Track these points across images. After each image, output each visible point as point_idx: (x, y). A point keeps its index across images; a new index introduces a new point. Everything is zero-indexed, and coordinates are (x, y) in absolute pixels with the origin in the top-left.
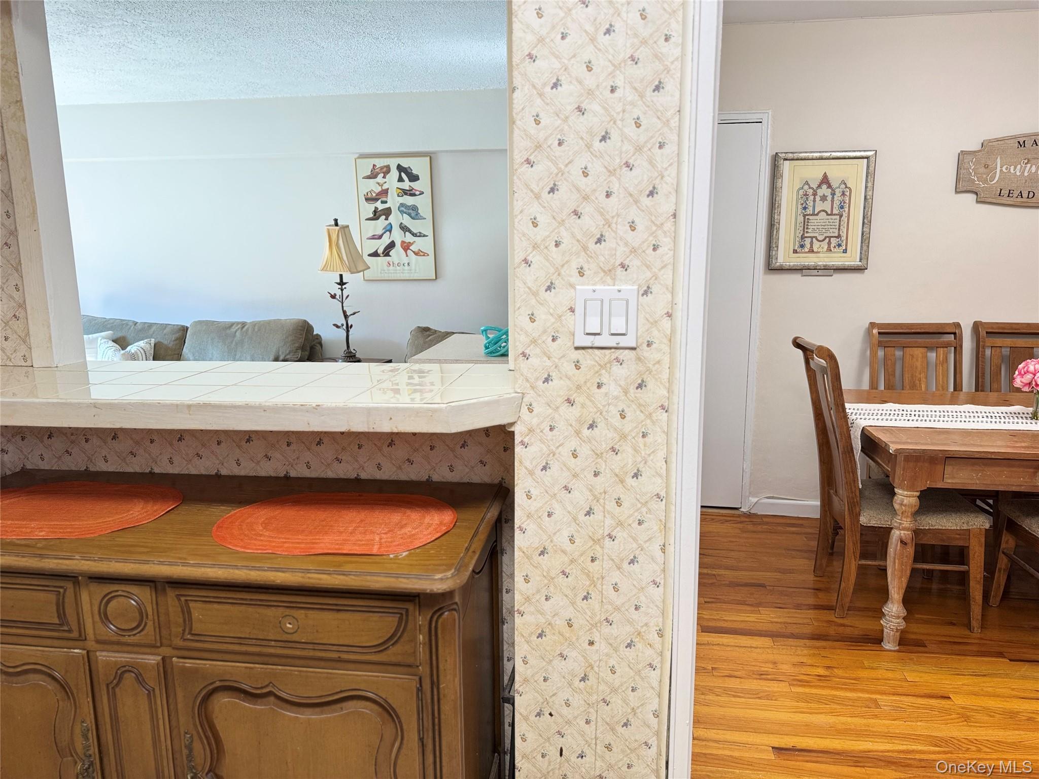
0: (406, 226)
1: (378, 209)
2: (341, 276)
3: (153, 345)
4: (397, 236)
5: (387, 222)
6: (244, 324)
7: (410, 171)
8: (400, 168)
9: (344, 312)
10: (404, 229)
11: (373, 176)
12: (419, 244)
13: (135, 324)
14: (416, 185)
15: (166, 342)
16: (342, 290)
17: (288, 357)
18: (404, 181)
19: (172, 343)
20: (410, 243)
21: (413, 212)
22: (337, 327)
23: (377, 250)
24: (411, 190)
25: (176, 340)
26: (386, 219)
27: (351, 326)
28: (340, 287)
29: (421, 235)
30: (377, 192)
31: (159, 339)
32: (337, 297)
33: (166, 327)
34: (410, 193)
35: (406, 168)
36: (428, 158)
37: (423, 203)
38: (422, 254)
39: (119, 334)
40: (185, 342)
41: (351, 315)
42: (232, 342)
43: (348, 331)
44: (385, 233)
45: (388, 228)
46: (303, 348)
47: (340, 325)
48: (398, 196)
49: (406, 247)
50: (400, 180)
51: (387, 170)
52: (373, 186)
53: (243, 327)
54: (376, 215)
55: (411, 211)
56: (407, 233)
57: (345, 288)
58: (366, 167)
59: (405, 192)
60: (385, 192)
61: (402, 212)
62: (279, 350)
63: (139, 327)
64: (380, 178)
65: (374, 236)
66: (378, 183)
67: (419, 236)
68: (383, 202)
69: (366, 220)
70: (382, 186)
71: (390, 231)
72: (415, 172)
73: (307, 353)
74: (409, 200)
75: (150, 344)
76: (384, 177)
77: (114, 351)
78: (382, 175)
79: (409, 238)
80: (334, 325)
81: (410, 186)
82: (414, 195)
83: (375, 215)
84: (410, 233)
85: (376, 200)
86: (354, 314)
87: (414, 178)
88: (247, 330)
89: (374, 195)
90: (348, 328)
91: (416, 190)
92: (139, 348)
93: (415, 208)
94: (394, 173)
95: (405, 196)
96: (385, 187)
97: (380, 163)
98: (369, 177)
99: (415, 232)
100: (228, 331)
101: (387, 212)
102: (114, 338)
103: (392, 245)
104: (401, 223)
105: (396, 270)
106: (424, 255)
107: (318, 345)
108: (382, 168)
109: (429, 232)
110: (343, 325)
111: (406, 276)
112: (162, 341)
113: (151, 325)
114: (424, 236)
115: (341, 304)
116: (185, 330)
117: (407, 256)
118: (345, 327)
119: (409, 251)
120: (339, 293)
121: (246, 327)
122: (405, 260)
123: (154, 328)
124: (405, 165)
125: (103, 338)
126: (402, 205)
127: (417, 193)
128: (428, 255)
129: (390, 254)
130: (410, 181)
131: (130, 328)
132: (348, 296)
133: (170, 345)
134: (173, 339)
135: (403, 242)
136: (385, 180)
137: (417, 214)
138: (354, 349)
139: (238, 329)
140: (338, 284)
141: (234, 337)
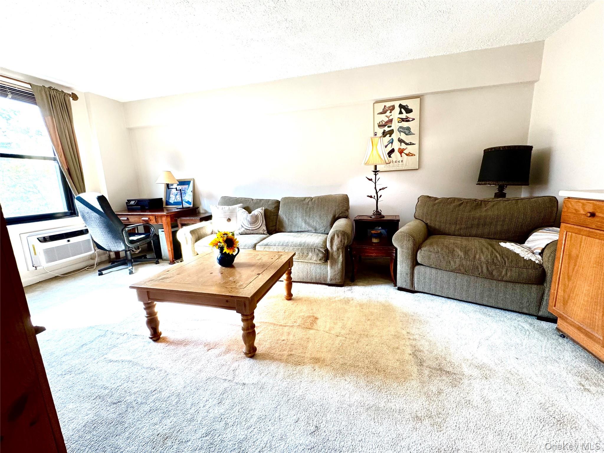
0: (402, 139)
1: (385, 131)
2: (376, 167)
3: (264, 210)
4: (396, 145)
5: (390, 138)
6: (311, 199)
7: (407, 107)
8: (401, 106)
9: (376, 188)
10: (401, 141)
11: (384, 112)
12: (410, 149)
13: (253, 200)
14: (410, 115)
15: (270, 209)
16: (376, 175)
17: (341, 215)
18: (403, 113)
19: (273, 209)
20: (404, 149)
21: (408, 131)
22: (371, 197)
24: (407, 118)
25: (274, 208)
26: (390, 136)
27: (381, 196)
28: (375, 173)
29: (411, 144)
30: (386, 121)
31: (266, 207)
32: (373, 180)
33: (269, 201)
34: (407, 120)
35: (404, 106)
36: (419, 99)
37: (413, 126)
38: (411, 155)
39: (245, 206)
40: (279, 209)
41: (381, 189)
42: (307, 208)
44: (389, 144)
45: (391, 141)
48: (399, 122)
49: (401, 151)
50: (401, 113)
51: (393, 108)
52: (384, 118)
54: (384, 134)
55: (406, 131)
56: (402, 144)
57: (378, 174)
58: (380, 107)
59: (403, 120)
60: (391, 121)
61: (400, 132)
62: (335, 212)
63: (255, 201)
64: (388, 113)
66: (387, 116)
67: (410, 145)
68: (389, 127)
70: (389, 117)
71: (392, 143)
72: (410, 107)
74: (405, 124)
76: (390, 112)
77: (247, 214)
78: (389, 111)
79: (403, 146)
80: (369, 196)
81: (406, 116)
82: (409, 121)
84: (404, 143)
85: (385, 126)
86: (383, 189)
87: (409, 111)
88: (315, 201)
89: (384, 123)
90: (378, 198)
91: (410, 118)
93: (408, 129)
94: (397, 110)
95: (402, 122)
96: (390, 118)
97: (388, 104)
98: (381, 113)
99: (407, 142)
100: (304, 202)
101: (391, 132)
103: (393, 151)
104: (399, 138)
105: (394, 165)
106: (412, 156)
108: (389, 107)
109: (416, 142)
111: (400, 168)
113: (261, 200)
114: (413, 144)
115: (374, 184)
116: (278, 202)
117: (401, 156)
118: (375, 197)
119: (403, 154)
120: (374, 177)
121: (313, 200)
122: (400, 159)
123: (263, 201)
124: (404, 104)
126: (401, 127)
127: (411, 120)
128: (415, 155)
129: (391, 156)
130: (407, 113)
131: (250, 202)
132: (379, 179)
133: (273, 211)
135: (400, 149)
136: (391, 114)
137: (410, 132)
138: (380, 210)
139: (309, 200)
140: (374, 171)
141: (308, 204)
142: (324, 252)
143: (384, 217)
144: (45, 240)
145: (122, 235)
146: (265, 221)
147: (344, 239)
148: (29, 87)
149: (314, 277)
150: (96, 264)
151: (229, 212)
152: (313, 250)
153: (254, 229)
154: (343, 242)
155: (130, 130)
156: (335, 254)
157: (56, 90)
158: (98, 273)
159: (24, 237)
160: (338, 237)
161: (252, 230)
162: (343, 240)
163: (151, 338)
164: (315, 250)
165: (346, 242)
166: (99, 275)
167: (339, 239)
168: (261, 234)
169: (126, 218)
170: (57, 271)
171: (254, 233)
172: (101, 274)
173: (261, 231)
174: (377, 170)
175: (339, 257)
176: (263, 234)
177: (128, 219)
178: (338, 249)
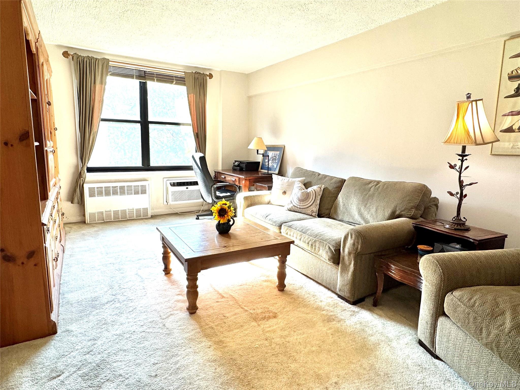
2: (464, 148)
3: (322, 189)
6: (378, 182)
9: (461, 182)
13: (319, 175)
15: (330, 188)
16: (462, 161)
17: (403, 213)
19: (333, 189)
22: (451, 194)
23: (512, 126)
25: (335, 188)
27: (466, 196)
28: (461, 158)
31: (327, 186)
32: (457, 168)
33: (333, 179)
39: (309, 180)
40: (340, 191)
41: (467, 185)
42: (366, 195)
43: (461, 200)
46: (417, 207)
47: (454, 192)
53: (377, 185)
54: (518, 91)
57: (466, 159)
62: (396, 208)
63: (320, 176)
65: (512, 112)
69: (505, 98)
73: (421, 212)
75: (321, 188)
77: (299, 190)
80: (448, 192)
83: (516, 92)
86: (471, 184)
88: (379, 187)
89: (519, 72)
90: (462, 197)
92: (313, 190)
98: (517, 56)
102: (305, 182)
107: (434, 206)
110: (457, 193)
112: (328, 187)
113: (325, 176)
115: (458, 174)
116: (343, 181)
118: (459, 196)
120: (459, 163)
121: (378, 185)
123: (327, 178)
125: (299, 181)
131: (315, 177)
132: (467, 167)
133: (332, 191)
134: (335, 187)
138: (464, 218)
139: (374, 185)
140: (459, 155)
141: (370, 190)
142: (334, 251)
143: (468, 230)
144: (174, 185)
145: (211, 190)
146: (318, 202)
147: (358, 243)
148: (184, 73)
149: (325, 278)
150: (202, 211)
151: (287, 184)
152: (325, 246)
153: (302, 207)
154: (356, 247)
155: (250, 98)
156: (346, 258)
157: (199, 73)
158: (196, 217)
159: (165, 180)
160: (351, 237)
161: (300, 208)
162: (356, 244)
163: (163, 271)
164: (326, 246)
165: (359, 247)
166: (197, 219)
167: (352, 241)
168: (309, 215)
169: (224, 177)
170: (178, 209)
171: (302, 212)
172: (198, 219)
173: (309, 212)
174: (466, 154)
175: (350, 264)
176: (311, 215)
177: (225, 177)
178: (350, 253)
